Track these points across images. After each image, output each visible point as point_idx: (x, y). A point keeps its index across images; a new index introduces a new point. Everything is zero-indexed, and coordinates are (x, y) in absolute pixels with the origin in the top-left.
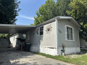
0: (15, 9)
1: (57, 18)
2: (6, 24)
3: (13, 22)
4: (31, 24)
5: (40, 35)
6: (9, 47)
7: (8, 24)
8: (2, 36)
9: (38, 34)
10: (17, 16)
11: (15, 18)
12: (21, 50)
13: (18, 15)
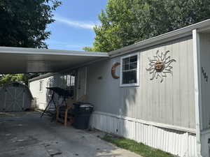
0: (44, 3)
1: (197, 29)
2: (19, 46)
3: (39, 40)
4: (86, 49)
5: (124, 83)
6: (28, 110)
7: (24, 46)
8: (10, 78)
9: (117, 78)
10: (50, 22)
11: (44, 28)
12: (63, 123)
13: (53, 21)
